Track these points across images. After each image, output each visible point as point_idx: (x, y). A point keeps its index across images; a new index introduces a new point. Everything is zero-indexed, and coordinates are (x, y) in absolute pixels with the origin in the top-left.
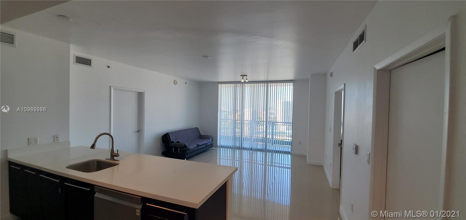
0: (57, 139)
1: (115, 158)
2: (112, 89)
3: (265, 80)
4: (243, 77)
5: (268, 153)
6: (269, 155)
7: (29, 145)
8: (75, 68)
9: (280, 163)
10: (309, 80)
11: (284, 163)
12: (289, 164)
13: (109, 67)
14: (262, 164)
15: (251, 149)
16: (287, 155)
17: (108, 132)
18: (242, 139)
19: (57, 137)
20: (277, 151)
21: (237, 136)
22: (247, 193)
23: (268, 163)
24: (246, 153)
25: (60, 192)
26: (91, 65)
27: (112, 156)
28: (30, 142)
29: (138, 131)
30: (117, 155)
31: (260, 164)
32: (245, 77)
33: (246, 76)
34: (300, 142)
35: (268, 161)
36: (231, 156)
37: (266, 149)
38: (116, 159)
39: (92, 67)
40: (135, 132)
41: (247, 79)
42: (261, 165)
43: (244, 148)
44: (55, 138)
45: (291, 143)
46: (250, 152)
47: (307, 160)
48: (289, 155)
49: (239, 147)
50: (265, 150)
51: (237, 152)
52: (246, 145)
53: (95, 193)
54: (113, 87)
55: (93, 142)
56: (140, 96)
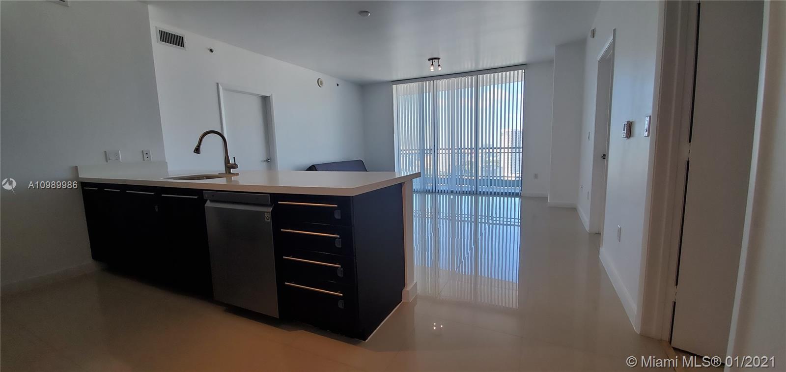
0: (147, 156)
1: (232, 171)
2: (221, 88)
3: (473, 69)
4: (433, 62)
5: (480, 197)
6: (482, 200)
7: (107, 162)
8: (161, 51)
9: (502, 216)
10: (553, 61)
11: (507, 216)
12: (517, 217)
13: (211, 51)
14: (471, 222)
15: (452, 192)
16: (513, 199)
17: (220, 132)
18: (435, 179)
19: (147, 154)
20: (497, 193)
21: (427, 176)
22: (446, 267)
23: (480, 220)
24: (443, 200)
25: (157, 210)
26: (183, 47)
27: (228, 167)
28: (108, 158)
29: (267, 160)
30: (235, 166)
31: (468, 221)
32: (436, 62)
33: (438, 59)
34: (536, 175)
35: (480, 214)
36: (419, 208)
37: (477, 191)
38: (234, 172)
39: (186, 50)
40: (262, 161)
41: (439, 65)
42: (469, 223)
43: (440, 191)
44: (144, 155)
45: (521, 183)
46: (449, 197)
47: (549, 201)
48: (517, 199)
49: (431, 191)
50: (475, 192)
51: (429, 197)
52: (442, 187)
53: (207, 200)
54: (222, 86)
55: (196, 144)
56: (265, 101)
